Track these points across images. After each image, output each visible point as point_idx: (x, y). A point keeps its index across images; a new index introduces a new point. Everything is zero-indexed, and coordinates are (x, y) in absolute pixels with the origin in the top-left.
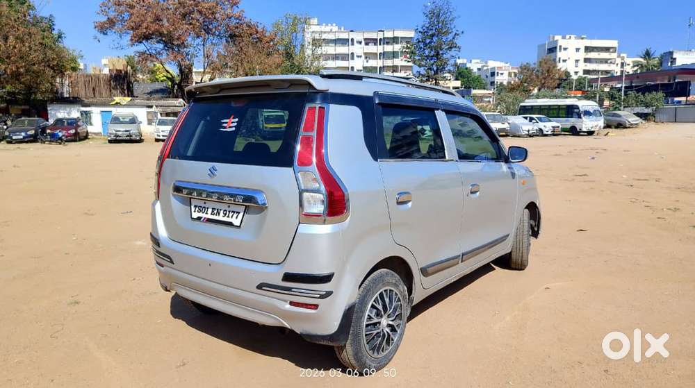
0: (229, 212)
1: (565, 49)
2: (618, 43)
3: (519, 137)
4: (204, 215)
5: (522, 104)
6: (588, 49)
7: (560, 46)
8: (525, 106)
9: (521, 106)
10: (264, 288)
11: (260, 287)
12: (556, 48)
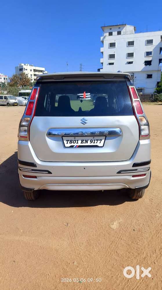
0: (94, 140)
1: (26, 70)
2: (45, 69)
3: (22, 106)
4: (75, 144)
5: (20, 92)
6: (35, 70)
7: (24, 68)
8: (21, 93)
9: (19, 93)
10: (122, 172)
11: (119, 172)
12: (23, 69)
